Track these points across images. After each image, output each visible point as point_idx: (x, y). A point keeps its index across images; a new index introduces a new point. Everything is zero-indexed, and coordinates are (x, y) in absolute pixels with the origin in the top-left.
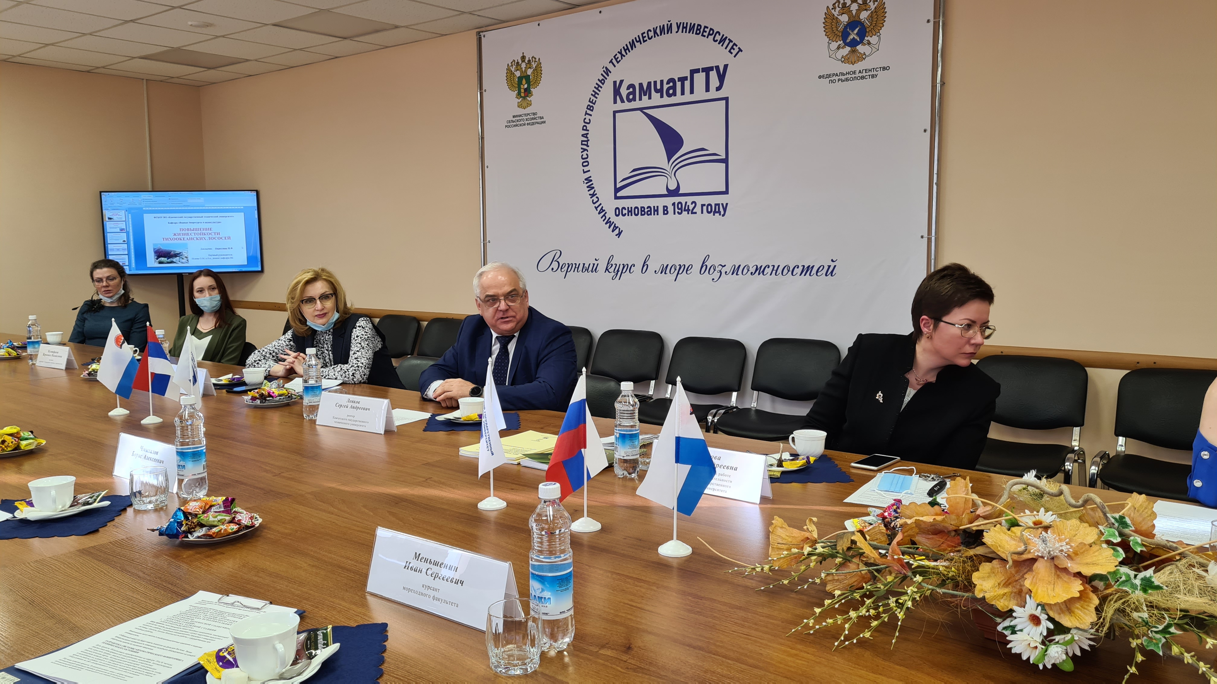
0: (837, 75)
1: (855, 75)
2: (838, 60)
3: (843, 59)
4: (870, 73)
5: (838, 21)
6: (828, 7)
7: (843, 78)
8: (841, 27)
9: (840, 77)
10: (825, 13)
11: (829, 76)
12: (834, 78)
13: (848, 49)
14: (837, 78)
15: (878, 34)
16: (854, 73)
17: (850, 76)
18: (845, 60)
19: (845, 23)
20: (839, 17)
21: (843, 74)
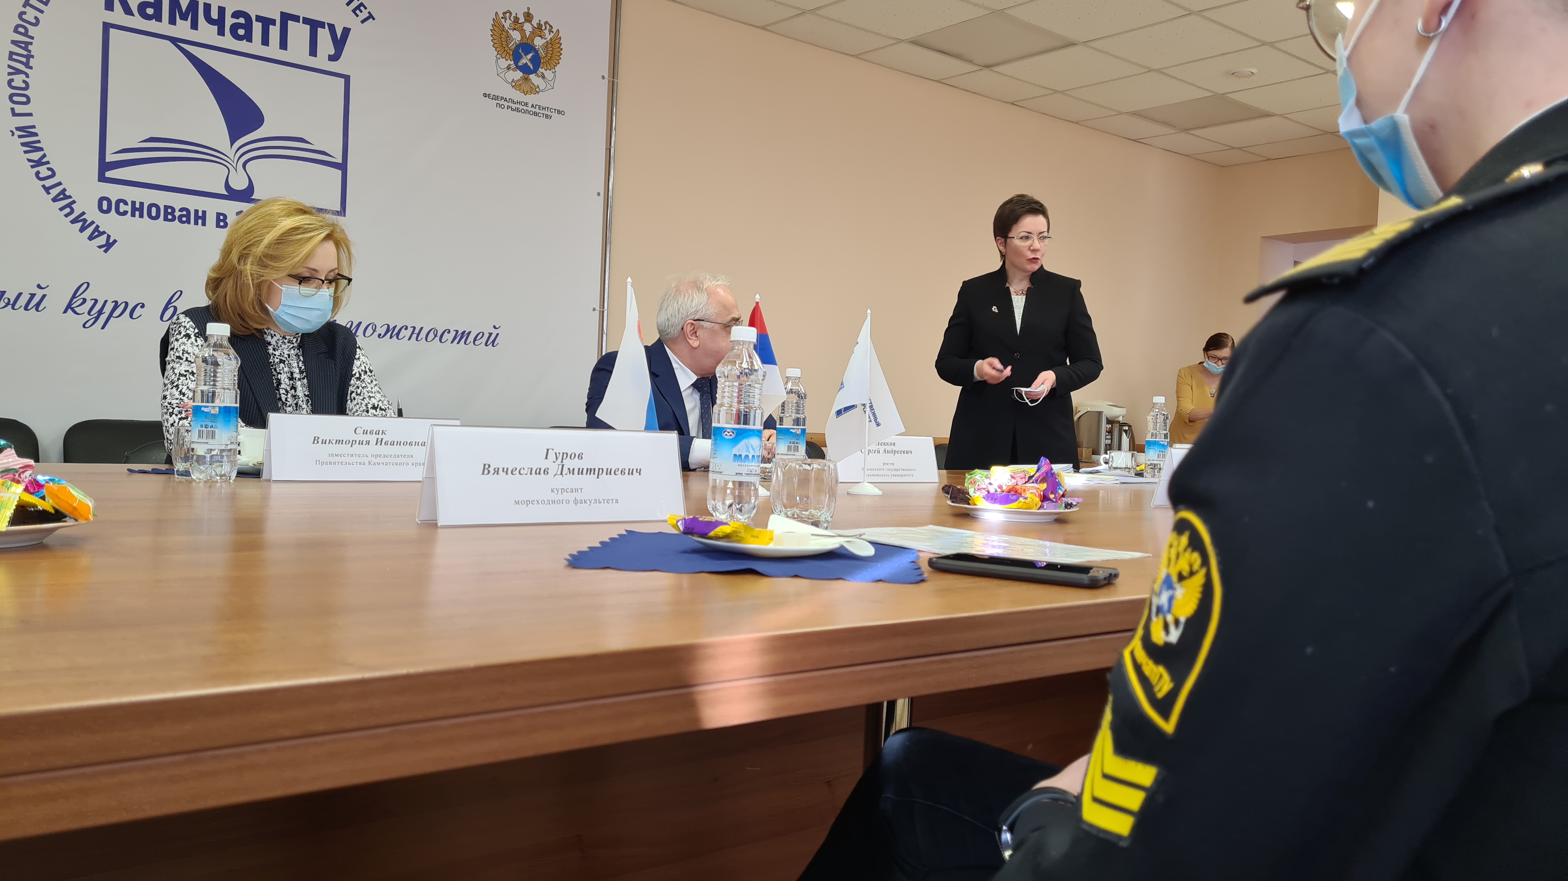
0: (506, 100)
1: (527, 108)
2: (507, 81)
3: (514, 84)
4: (543, 112)
5: (508, 36)
6: (497, 13)
7: (514, 106)
8: (512, 45)
9: (510, 104)
10: (494, 19)
11: (496, 98)
12: (502, 102)
13: (518, 75)
14: (506, 104)
15: (553, 70)
16: (526, 104)
17: (521, 107)
18: (515, 85)
19: (517, 42)
20: (511, 31)
21: (513, 102)
